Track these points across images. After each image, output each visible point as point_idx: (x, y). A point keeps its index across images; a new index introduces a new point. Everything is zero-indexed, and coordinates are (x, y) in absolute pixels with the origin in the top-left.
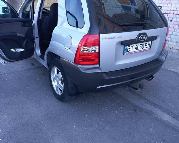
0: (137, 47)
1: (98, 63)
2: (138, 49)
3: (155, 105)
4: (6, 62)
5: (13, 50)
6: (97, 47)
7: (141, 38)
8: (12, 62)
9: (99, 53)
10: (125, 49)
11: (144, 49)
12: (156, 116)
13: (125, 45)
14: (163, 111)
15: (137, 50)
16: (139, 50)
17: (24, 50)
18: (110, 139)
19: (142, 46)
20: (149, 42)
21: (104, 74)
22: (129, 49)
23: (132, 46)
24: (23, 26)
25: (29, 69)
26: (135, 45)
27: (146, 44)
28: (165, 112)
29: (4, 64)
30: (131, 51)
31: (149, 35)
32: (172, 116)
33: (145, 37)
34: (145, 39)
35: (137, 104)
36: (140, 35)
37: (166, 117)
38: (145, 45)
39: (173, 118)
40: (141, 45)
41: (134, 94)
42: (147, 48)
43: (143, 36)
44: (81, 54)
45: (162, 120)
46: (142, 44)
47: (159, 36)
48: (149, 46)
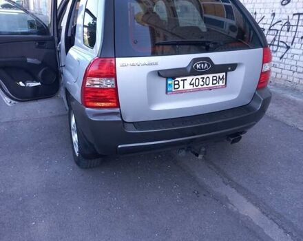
0: (194, 81)
1: (118, 106)
2: (197, 84)
3: (239, 188)
4: (13, 102)
5: (21, 84)
6: (114, 79)
7: (198, 66)
8: (22, 103)
9: (116, 89)
10: (170, 85)
11: (211, 85)
12: (230, 206)
13: (167, 78)
14: (249, 200)
15: (195, 87)
16: (200, 87)
17: (39, 84)
18: (127, 234)
19: (204, 80)
20: (221, 75)
21: (132, 125)
22: (178, 84)
23: (184, 80)
24: (38, 47)
25: (59, 116)
26: (189, 79)
27: (215, 78)
28: (252, 202)
29: (9, 105)
30: (181, 88)
31: (216, 62)
32: (261, 210)
33: (206, 65)
34: (206, 68)
35: (207, 184)
36: (195, 60)
37: (249, 211)
38: (213, 80)
39: (263, 213)
40: (203, 78)
41: (211, 166)
42: (217, 85)
43: (201, 63)
44: (87, 89)
45: (239, 214)
46: (205, 76)
47: (240, 64)
48: (221, 82)
